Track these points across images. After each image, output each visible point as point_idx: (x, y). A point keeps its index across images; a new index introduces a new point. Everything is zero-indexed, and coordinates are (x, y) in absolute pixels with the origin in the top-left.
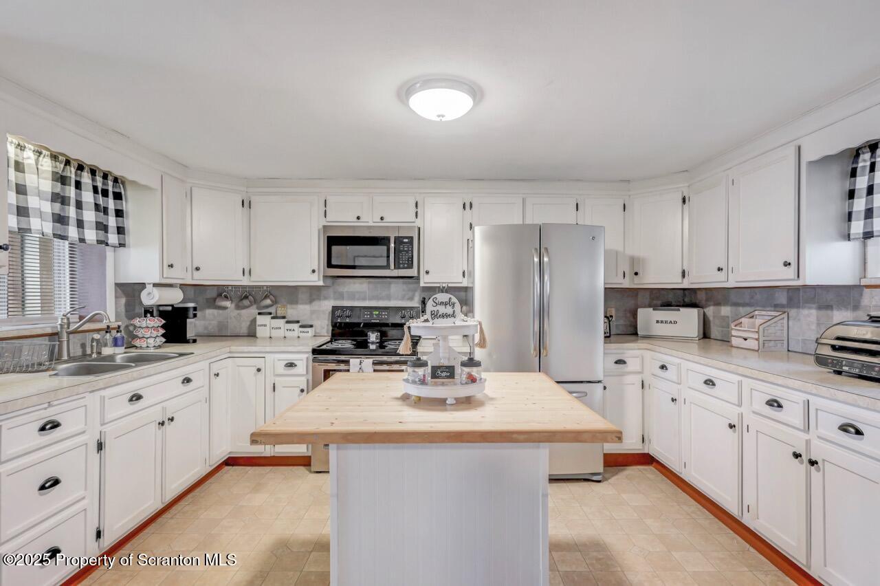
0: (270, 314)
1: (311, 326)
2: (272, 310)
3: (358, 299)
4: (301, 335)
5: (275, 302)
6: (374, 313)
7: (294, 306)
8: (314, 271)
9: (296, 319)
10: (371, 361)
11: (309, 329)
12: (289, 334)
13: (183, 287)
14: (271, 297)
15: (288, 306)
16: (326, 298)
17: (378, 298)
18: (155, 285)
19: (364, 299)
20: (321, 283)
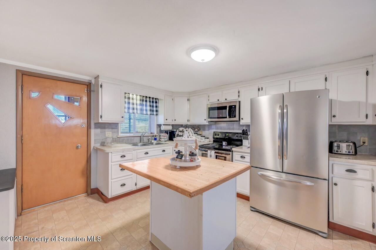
0: (197, 133)
1: (208, 138)
2: (198, 132)
3: (223, 129)
4: (204, 141)
5: (199, 130)
6: (227, 134)
7: (204, 131)
8: (205, 120)
9: (204, 136)
10: (214, 152)
11: (207, 139)
12: (201, 140)
13: (173, 125)
14: (198, 128)
15: (203, 131)
16: (213, 129)
17: (229, 129)
18: (163, 125)
19: (225, 129)
20: (207, 124)
